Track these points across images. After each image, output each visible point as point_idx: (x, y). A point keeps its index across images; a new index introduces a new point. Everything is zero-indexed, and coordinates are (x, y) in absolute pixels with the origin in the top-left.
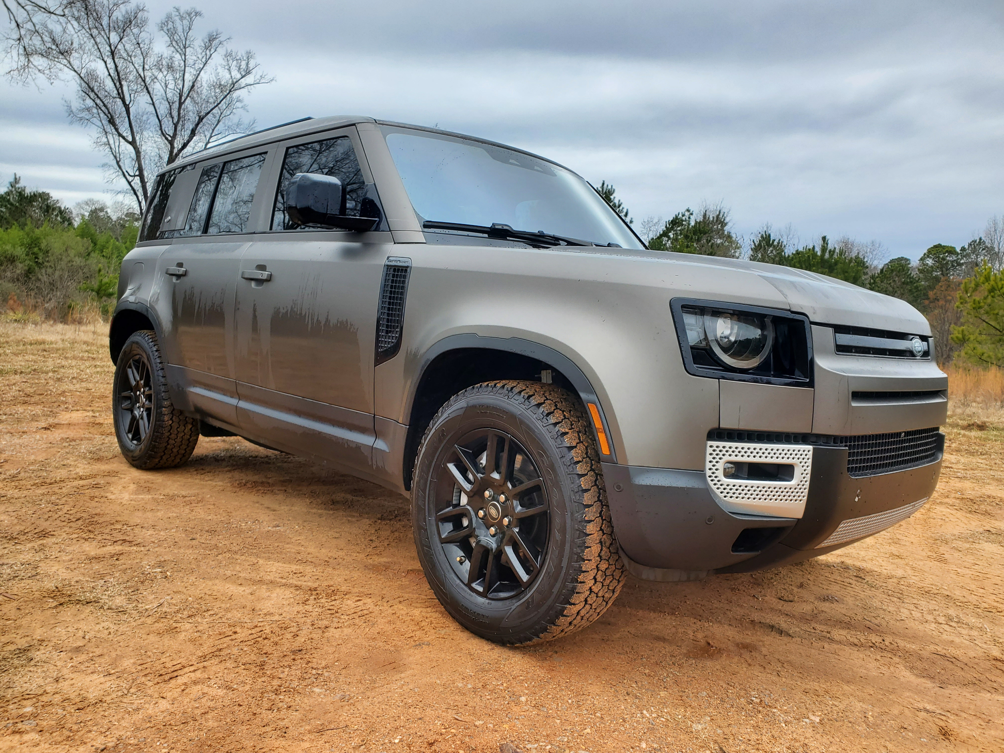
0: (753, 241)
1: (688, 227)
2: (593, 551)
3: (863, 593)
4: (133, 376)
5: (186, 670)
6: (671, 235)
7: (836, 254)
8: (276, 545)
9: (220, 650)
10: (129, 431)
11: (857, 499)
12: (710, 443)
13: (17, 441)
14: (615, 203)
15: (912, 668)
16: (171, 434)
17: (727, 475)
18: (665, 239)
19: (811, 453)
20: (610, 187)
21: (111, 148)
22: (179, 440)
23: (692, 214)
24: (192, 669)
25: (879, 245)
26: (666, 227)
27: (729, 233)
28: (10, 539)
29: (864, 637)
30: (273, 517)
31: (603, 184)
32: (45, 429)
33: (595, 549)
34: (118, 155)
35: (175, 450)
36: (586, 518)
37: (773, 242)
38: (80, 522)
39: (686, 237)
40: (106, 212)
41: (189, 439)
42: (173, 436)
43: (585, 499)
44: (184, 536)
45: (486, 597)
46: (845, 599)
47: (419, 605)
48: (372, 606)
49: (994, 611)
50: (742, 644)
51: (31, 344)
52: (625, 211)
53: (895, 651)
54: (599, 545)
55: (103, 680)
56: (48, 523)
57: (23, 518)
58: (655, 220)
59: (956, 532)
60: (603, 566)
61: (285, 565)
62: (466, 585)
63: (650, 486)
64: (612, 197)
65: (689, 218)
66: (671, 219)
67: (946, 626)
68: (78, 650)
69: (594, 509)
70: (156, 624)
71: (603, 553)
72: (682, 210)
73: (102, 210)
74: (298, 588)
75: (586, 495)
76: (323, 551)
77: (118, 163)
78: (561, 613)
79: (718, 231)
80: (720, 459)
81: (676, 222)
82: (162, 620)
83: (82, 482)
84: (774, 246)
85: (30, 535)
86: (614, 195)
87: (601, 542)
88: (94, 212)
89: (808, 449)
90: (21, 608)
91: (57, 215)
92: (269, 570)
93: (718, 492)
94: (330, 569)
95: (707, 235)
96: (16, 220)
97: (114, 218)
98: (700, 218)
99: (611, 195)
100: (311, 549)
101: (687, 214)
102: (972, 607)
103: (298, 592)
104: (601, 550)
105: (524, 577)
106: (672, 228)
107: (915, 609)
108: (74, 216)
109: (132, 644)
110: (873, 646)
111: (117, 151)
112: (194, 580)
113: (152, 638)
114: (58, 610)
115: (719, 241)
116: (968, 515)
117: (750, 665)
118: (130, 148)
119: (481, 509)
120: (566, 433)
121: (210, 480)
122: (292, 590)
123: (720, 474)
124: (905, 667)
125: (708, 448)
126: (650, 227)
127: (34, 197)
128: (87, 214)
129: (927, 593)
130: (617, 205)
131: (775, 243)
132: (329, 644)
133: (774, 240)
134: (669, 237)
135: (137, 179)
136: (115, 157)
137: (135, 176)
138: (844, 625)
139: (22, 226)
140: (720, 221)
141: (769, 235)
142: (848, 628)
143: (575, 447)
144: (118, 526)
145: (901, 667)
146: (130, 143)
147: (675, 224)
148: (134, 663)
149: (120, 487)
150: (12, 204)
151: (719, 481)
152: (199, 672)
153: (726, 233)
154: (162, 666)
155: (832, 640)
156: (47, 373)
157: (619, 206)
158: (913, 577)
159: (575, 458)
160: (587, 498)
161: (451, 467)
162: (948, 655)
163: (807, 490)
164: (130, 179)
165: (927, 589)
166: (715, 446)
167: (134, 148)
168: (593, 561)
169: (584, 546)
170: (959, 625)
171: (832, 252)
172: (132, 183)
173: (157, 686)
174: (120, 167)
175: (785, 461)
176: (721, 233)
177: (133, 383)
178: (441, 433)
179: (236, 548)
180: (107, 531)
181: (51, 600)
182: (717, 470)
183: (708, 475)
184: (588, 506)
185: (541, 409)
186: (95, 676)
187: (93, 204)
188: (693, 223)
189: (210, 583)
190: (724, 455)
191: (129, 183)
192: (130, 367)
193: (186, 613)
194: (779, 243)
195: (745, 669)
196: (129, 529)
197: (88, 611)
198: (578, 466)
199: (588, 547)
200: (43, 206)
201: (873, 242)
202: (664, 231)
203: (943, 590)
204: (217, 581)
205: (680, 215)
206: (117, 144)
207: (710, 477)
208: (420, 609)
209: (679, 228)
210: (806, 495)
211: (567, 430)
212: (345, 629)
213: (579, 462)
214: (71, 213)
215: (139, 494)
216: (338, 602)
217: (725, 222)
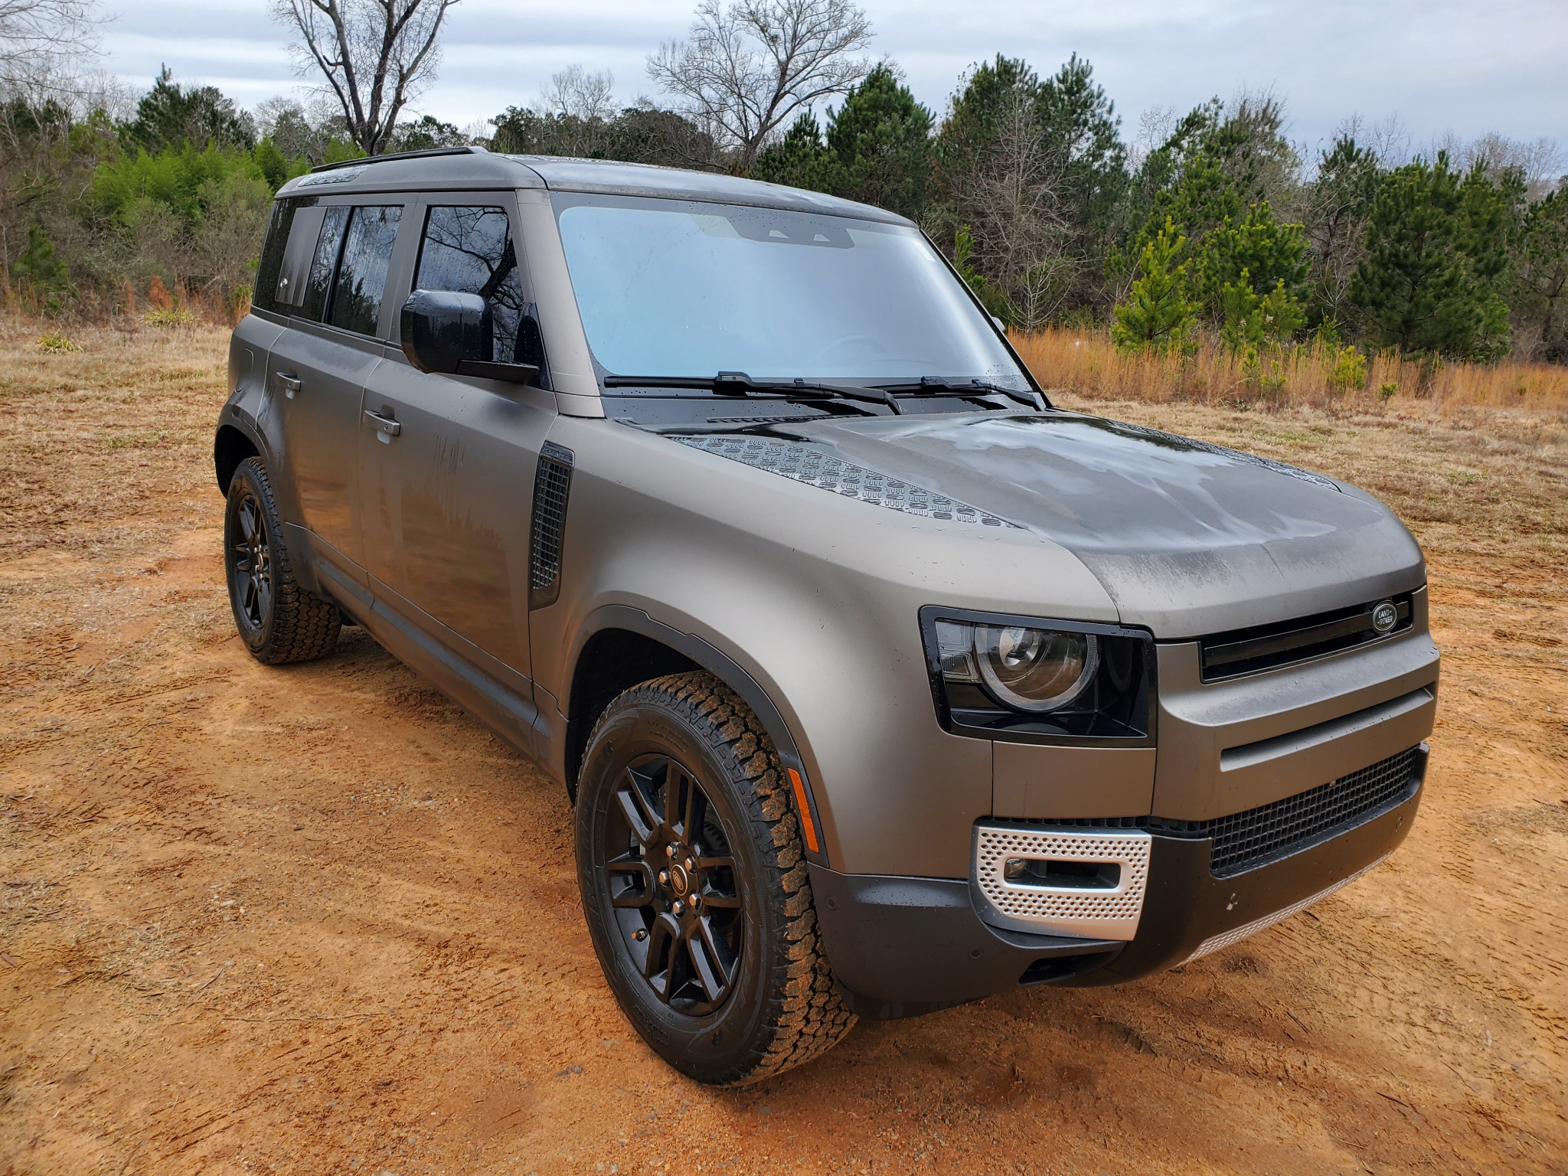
0: (1324, 154)
1: (1213, 130)
2: (800, 981)
3: (1305, 952)
4: (248, 523)
5: (214, 1127)
6: (1185, 143)
7: (1459, 183)
8: (416, 840)
9: (272, 1083)
10: (248, 605)
11: (1230, 907)
12: (982, 829)
13: (105, 600)
14: (1092, 91)
15: (1333, 1126)
16: (299, 621)
17: (1008, 878)
18: (1174, 150)
19: (1148, 846)
20: (1084, 63)
21: (299, 19)
22: (311, 627)
23: (1221, 107)
24: (223, 1123)
25: (1553, 147)
26: (1177, 130)
27: (1283, 139)
28: (43, 828)
29: (1275, 1055)
30: (427, 776)
31: (1074, 58)
32: (151, 572)
33: (804, 980)
34: (310, 30)
35: (308, 642)
36: (789, 938)
37: (1357, 154)
38: (149, 788)
39: (1209, 149)
40: (302, 118)
41: (327, 626)
42: (302, 623)
43: (788, 907)
44: (287, 819)
45: (668, 1003)
46: (1272, 965)
47: (589, 982)
48: (518, 983)
49: (1514, 997)
50: (1069, 1069)
51: (172, 377)
52: (1108, 103)
53: (1318, 1087)
54: (811, 975)
55: (95, 1145)
56: (105, 789)
57: (72, 779)
58: (1164, 112)
59: (1511, 807)
60: (820, 1000)
61: (417, 888)
62: (644, 976)
63: (878, 906)
64: (1087, 81)
65: (1216, 114)
66: (1186, 116)
67: (1422, 1031)
68: (75, 1078)
69: (802, 922)
70: (198, 1023)
71: (818, 984)
72: (1206, 100)
73: (294, 114)
74: (422, 941)
75: (791, 903)
76: (482, 854)
77: (310, 43)
78: (757, 1061)
79: (1264, 137)
80: (999, 853)
81: (1193, 122)
82: (209, 1014)
83: (174, 696)
84: (1359, 162)
85: (73, 816)
86: (1091, 77)
87: (813, 969)
88: (284, 118)
89: (1143, 839)
90: (22, 984)
91: (228, 130)
92: (390, 899)
93: (995, 902)
94: (480, 898)
95: (1244, 145)
96: (170, 139)
97: (314, 128)
98: (1234, 115)
99: (1087, 77)
100: (464, 852)
101: (1213, 107)
102: (1478, 988)
103: (419, 951)
104: (815, 979)
105: (714, 990)
106: (1187, 132)
107: (1381, 991)
108: (255, 124)
109: (153, 1067)
110: (1286, 1078)
111: (309, 24)
112: (277, 922)
113: (186, 1054)
114: (69, 990)
115: (1264, 153)
116: (1549, 764)
117: (1066, 1121)
118: (327, 17)
119: (663, 869)
120: (767, 797)
121: (358, 689)
122: (412, 945)
123: (999, 876)
124: (1324, 1123)
125: (980, 837)
126: (1155, 124)
127: (195, 99)
128: (273, 122)
129: (1414, 954)
130: (1095, 93)
131: (1362, 156)
132: (434, 1069)
133: (1360, 150)
134: (1181, 148)
135: (341, 70)
136: (306, 33)
137: (337, 64)
138: (1249, 1028)
139: (178, 150)
140: (1269, 118)
141: (1352, 143)
142: (1255, 1035)
143: (779, 821)
144: (200, 798)
145: (1317, 1124)
146: (326, 10)
147: (1192, 125)
148: (146, 1110)
149: (225, 706)
150: (161, 114)
151: (996, 887)
152: (230, 1132)
153: (1277, 139)
154: (182, 1116)
155: (1219, 1063)
156: (180, 444)
157: (1099, 96)
158: (1402, 915)
159: (775, 842)
160: (791, 907)
161: (624, 797)
162: (1403, 1099)
163: (1141, 902)
164: (330, 69)
165: (1417, 944)
166: (990, 834)
167: (334, 19)
168: (801, 997)
169: (784, 978)
170: (1445, 1028)
171: (1454, 179)
172: (334, 76)
173: (164, 1162)
174: (314, 49)
175: (1104, 858)
176: (1267, 140)
177: (249, 535)
178: (606, 747)
179: (351, 852)
180: (183, 807)
181: (64, 970)
182: (993, 870)
183: (979, 877)
184: (793, 919)
185: (734, 751)
186: (85, 1138)
187: (282, 106)
188: (1221, 124)
189: (297, 929)
190: (1004, 848)
191: (329, 76)
192: (243, 509)
193: (245, 998)
194: (1367, 155)
195: (1055, 1129)
196: (214, 802)
197: (108, 994)
198: (780, 855)
199: (791, 979)
200: (208, 114)
201: (1541, 142)
202: (1173, 138)
203: (1442, 947)
204: (309, 926)
205: (1202, 110)
206: (308, 11)
207: (982, 880)
208: (590, 991)
209: (1198, 132)
210: (1140, 908)
211: (768, 792)
212: (467, 1034)
213: (784, 847)
214: (252, 120)
215: (248, 722)
216: (473, 972)
217: (1278, 120)
